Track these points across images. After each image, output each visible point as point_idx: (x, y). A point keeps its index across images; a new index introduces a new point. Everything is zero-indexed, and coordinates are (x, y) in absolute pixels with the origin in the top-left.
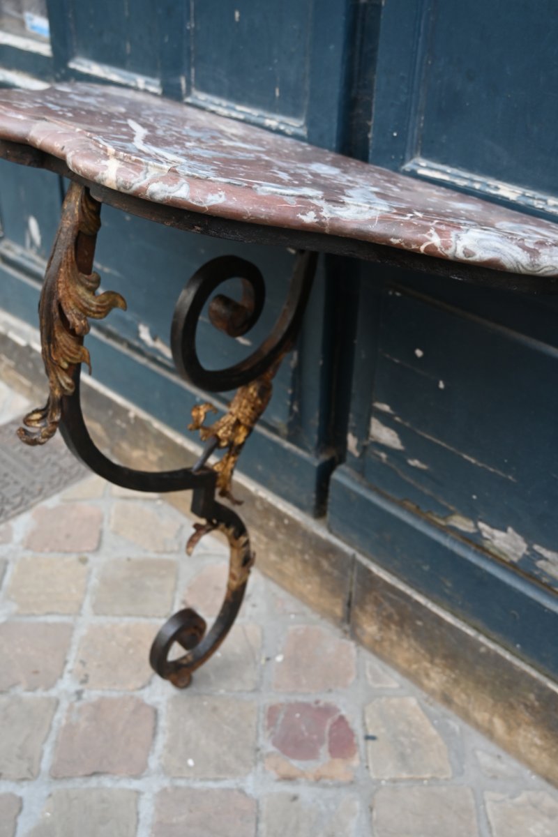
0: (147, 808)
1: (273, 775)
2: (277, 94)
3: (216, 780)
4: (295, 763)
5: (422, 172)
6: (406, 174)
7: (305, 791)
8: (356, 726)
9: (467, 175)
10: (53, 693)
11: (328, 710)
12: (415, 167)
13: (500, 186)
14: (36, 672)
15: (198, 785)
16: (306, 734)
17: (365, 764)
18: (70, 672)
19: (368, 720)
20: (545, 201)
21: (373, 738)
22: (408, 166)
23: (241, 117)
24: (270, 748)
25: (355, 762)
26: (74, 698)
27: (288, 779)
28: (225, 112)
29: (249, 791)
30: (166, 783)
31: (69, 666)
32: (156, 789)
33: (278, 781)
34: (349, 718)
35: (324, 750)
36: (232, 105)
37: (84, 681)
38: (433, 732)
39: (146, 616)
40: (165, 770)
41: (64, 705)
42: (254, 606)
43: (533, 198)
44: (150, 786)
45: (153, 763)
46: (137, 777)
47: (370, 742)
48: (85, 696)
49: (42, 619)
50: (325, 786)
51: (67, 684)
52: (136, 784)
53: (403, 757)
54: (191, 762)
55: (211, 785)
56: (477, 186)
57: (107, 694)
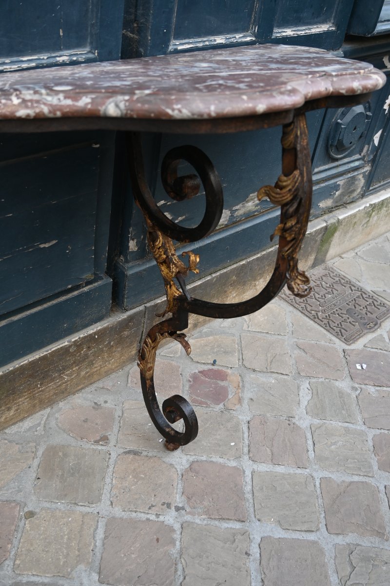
0: (263, 468)
1: (238, 407)
2: (61, 34)
3: (243, 433)
4: (230, 397)
5: (180, 48)
6: (171, 53)
7: (247, 395)
8: (206, 368)
9: (200, 40)
10: (177, 526)
11: (195, 377)
12: (175, 47)
13: (216, 39)
14: (158, 540)
15: (247, 442)
16: (211, 389)
17: (230, 368)
18: (158, 515)
19: (203, 362)
20: (235, 37)
21: (215, 362)
22: (171, 48)
23: (33, 64)
24: (221, 406)
25: (229, 371)
26: (183, 512)
27: (240, 400)
28: (15, 67)
29: (249, 419)
30: (246, 457)
31: (153, 517)
32: (251, 462)
33: (241, 405)
34: (201, 370)
35: (222, 383)
36: (15, 59)
37: (169, 506)
38: (211, 338)
39: (108, 466)
40: (238, 458)
41: (188, 518)
42: (106, 402)
43: (230, 38)
44: (248, 466)
45: (233, 464)
46: (244, 472)
47: (217, 363)
48: (180, 505)
49: (99, 543)
50: (243, 386)
51: (170, 518)
52: (248, 473)
53: (226, 352)
54: (233, 444)
55: (246, 435)
56: (207, 43)
57: (180, 490)
